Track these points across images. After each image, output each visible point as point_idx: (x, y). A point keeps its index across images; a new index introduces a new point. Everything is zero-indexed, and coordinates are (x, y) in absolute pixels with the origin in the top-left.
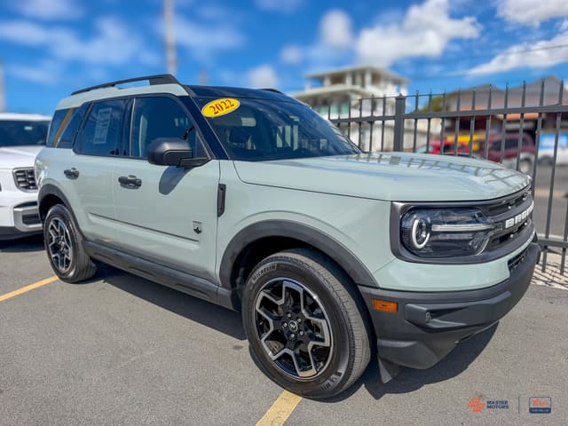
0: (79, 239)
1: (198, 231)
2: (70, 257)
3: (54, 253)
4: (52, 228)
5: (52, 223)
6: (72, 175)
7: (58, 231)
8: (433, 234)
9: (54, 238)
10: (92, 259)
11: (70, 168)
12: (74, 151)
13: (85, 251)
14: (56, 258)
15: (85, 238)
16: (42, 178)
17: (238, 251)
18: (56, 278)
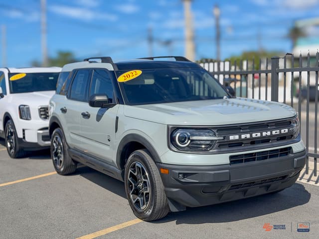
0: (67, 148)
1: (109, 140)
2: (62, 159)
3: (55, 157)
4: (55, 142)
5: (55, 139)
6: (64, 111)
7: (57, 143)
8: (192, 141)
9: (56, 147)
10: (72, 159)
11: (63, 107)
12: (67, 97)
13: (70, 156)
14: (56, 160)
15: (69, 148)
16: (51, 112)
17: (121, 149)
18: (56, 172)
